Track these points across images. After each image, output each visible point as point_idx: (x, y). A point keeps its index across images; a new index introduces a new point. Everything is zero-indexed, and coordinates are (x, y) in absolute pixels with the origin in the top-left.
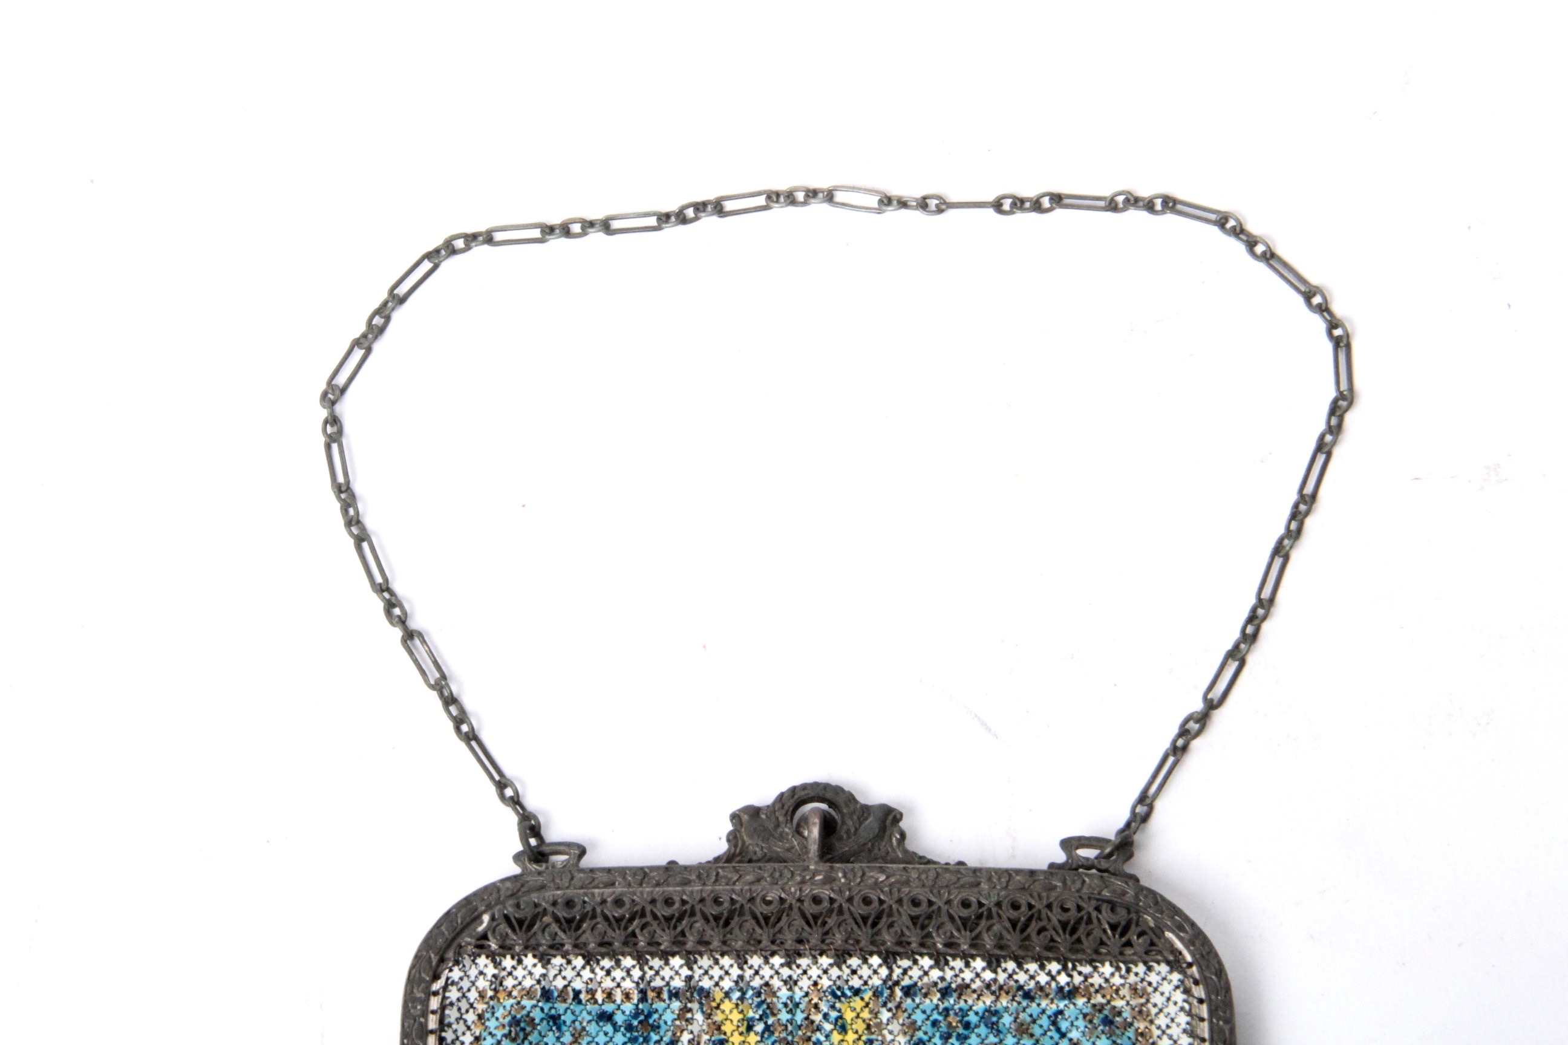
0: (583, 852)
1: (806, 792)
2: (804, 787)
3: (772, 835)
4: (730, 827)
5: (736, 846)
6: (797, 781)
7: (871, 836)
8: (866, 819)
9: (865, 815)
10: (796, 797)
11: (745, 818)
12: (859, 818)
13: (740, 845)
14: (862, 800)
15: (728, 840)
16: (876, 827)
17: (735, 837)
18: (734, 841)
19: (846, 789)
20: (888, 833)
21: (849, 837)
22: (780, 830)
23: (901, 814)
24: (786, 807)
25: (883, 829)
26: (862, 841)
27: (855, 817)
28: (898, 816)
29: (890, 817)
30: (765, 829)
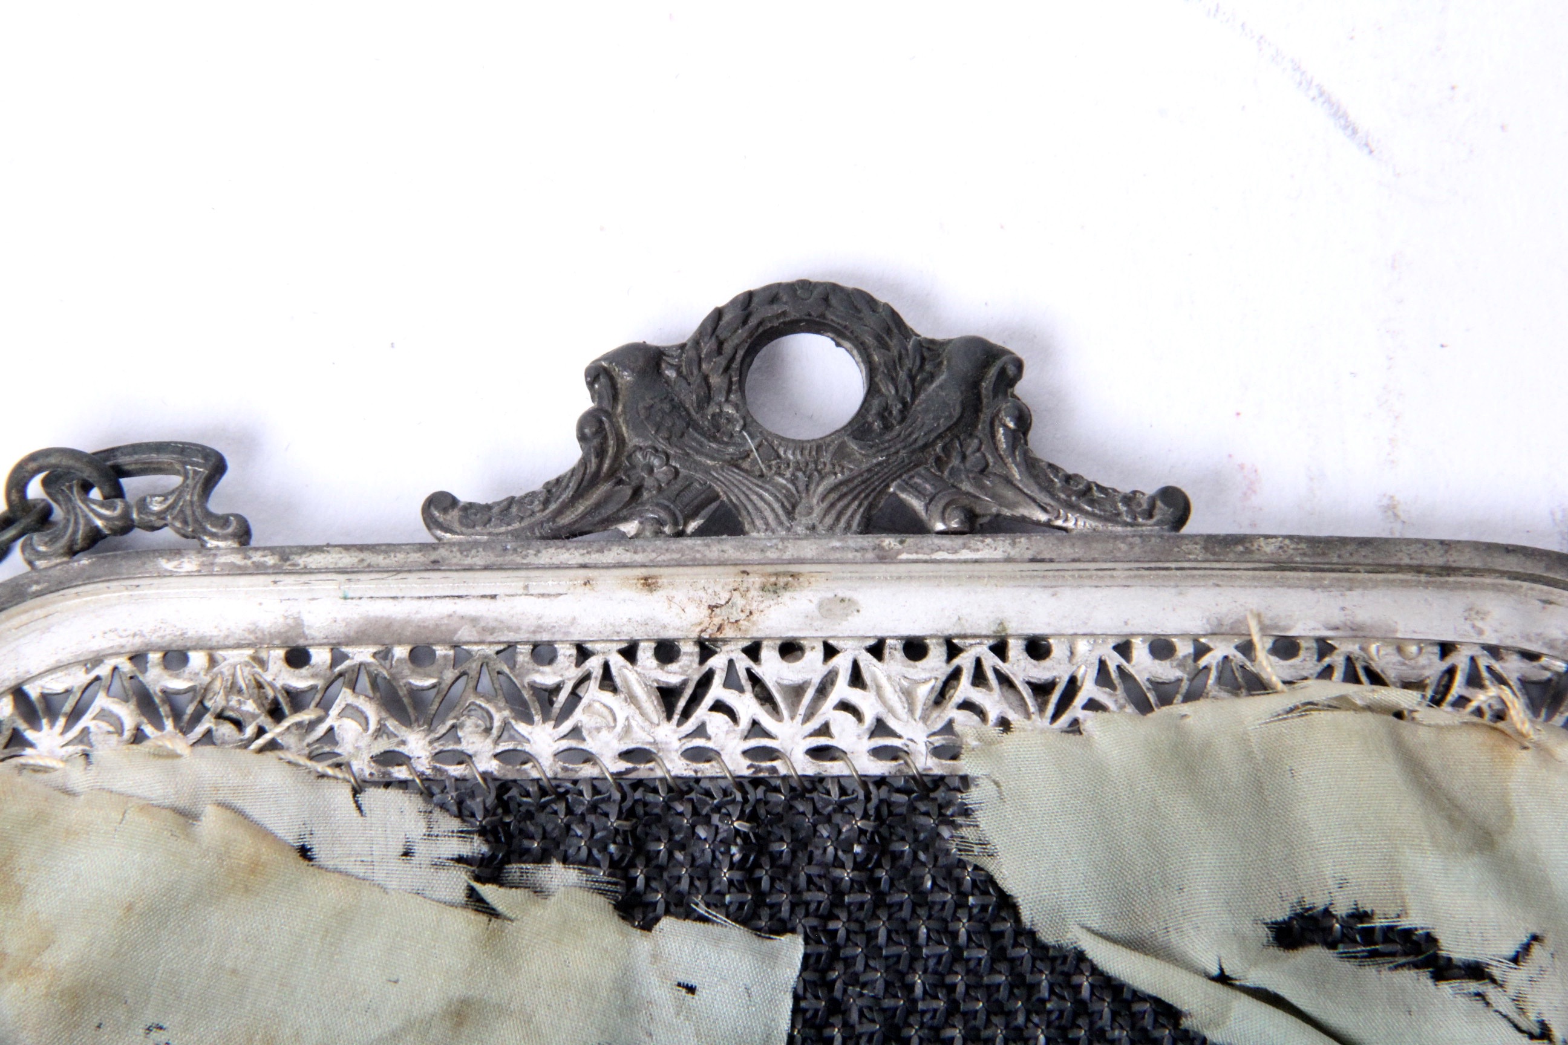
0: (218, 467)
1: (777, 309)
2: (773, 294)
3: (691, 423)
4: (585, 402)
5: (601, 454)
6: (755, 280)
7: (943, 424)
8: (932, 377)
9: (928, 367)
10: (753, 322)
11: (626, 378)
12: (912, 378)
13: (611, 451)
14: (924, 327)
15: (582, 438)
16: (954, 398)
17: (600, 430)
18: (596, 442)
19: (881, 297)
20: (985, 416)
21: (887, 427)
22: (713, 409)
23: (1019, 365)
24: (728, 348)
25: (973, 405)
26: (920, 436)
27: (902, 375)
28: (1011, 370)
29: (993, 372)
30: (677, 407)
